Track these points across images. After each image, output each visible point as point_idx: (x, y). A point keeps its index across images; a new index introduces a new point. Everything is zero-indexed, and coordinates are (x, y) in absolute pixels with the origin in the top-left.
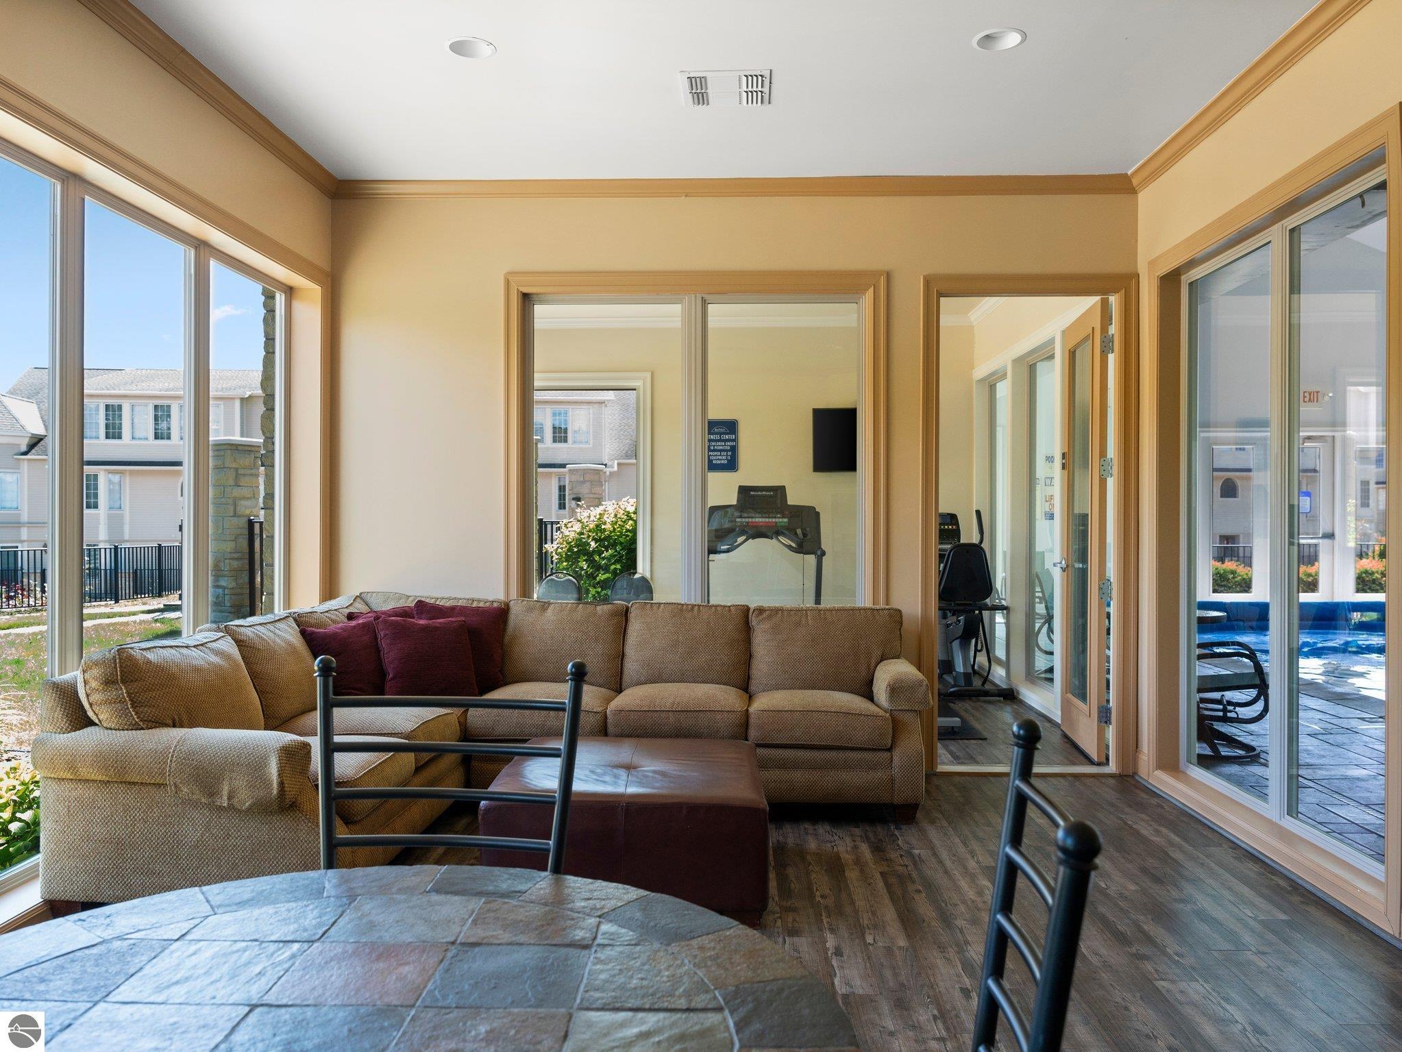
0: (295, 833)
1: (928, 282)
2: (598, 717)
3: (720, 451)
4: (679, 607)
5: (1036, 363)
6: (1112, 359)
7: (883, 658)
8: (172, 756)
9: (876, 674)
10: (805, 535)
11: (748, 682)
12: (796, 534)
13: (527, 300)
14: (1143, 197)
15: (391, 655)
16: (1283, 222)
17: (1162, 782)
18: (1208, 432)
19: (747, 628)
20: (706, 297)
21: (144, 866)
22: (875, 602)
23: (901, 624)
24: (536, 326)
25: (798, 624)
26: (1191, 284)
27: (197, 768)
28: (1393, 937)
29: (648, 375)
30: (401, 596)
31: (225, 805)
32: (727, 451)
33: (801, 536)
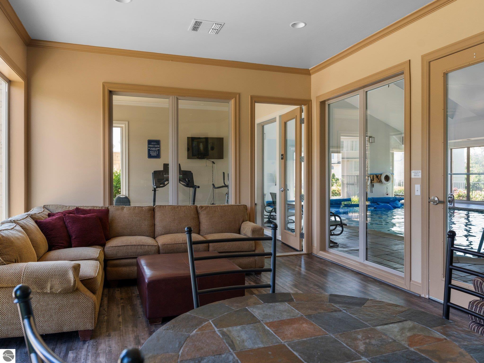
0: (78, 300)
1: (252, 97)
2: (156, 247)
3: (154, 151)
4: (173, 206)
5: (264, 125)
6: (303, 126)
7: (243, 221)
8: (24, 274)
9: (242, 227)
10: (189, 181)
11: (199, 232)
12: (186, 180)
13: (111, 93)
14: (313, 76)
15: (73, 229)
16: (364, 89)
17: (322, 254)
18: (333, 149)
19: (197, 213)
20: (178, 97)
21: (8, 321)
22: (236, 202)
23: (247, 209)
24: (113, 104)
25: (215, 211)
26: (329, 105)
27: (36, 278)
28: (408, 290)
29: (127, 123)
30: (63, 206)
31: (49, 292)
32: (156, 151)
33: (187, 181)
